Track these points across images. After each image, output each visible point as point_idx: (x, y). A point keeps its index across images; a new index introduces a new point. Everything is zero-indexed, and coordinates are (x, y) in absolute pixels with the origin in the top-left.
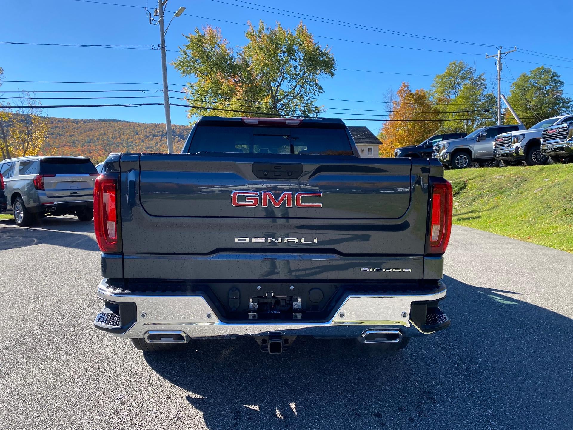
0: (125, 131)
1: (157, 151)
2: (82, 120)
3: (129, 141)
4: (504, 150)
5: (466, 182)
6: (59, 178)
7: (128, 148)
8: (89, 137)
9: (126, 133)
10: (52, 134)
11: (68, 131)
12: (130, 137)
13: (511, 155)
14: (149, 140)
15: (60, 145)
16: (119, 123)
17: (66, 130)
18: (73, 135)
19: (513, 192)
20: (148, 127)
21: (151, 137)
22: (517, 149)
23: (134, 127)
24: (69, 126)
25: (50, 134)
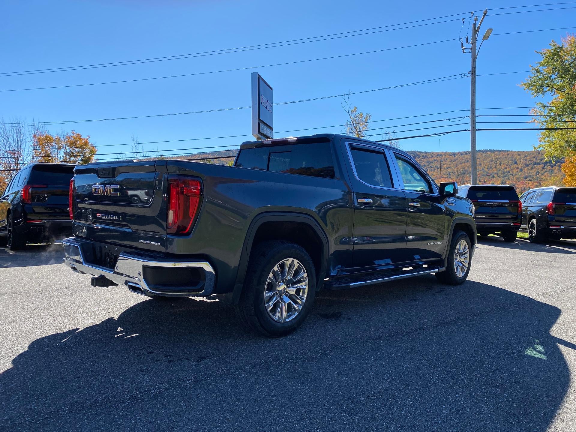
0: (502, 161)
1: (537, 180)
2: (459, 152)
3: (505, 170)
7: (503, 178)
8: (464, 168)
9: (502, 162)
10: (431, 167)
11: (446, 163)
12: (507, 167)
14: (528, 169)
15: (436, 177)
16: (496, 153)
17: (444, 163)
18: (449, 168)
20: (528, 155)
21: (531, 166)
23: (512, 156)
24: (446, 159)
25: (429, 168)
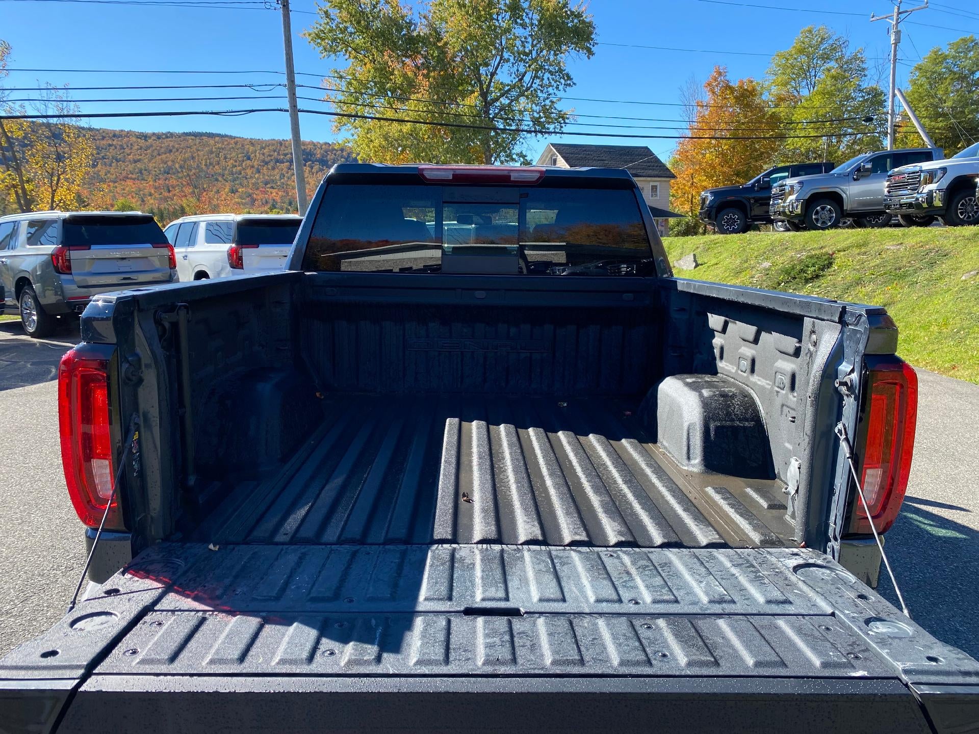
0: (227, 154)
1: (283, 187)
2: (154, 134)
3: (234, 170)
4: (906, 197)
5: (832, 255)
6: (98, 251)
7: (233, 183)
8: (166, 163)
9: (229, 156)
10: (103, 158)
11: (131, 153)
12: (237, 164)
13: (918, 206)
14: (268, 169)
15: (117, 177)
16: (217, 139)
17: (127, 151)
18: (139, 160)
19: (922, 277)
20: (266, 145)
21: (272, 164)
22: (930, 193)
23: (243, 146)
24: (131, 145)
25: (99, 159)
